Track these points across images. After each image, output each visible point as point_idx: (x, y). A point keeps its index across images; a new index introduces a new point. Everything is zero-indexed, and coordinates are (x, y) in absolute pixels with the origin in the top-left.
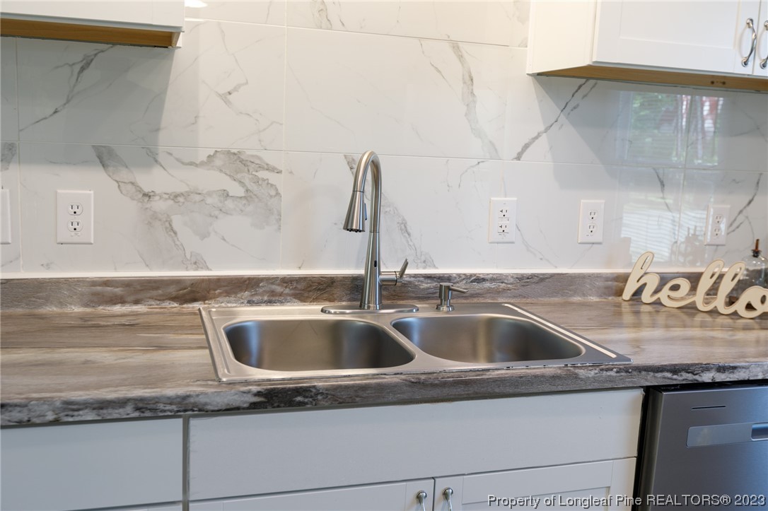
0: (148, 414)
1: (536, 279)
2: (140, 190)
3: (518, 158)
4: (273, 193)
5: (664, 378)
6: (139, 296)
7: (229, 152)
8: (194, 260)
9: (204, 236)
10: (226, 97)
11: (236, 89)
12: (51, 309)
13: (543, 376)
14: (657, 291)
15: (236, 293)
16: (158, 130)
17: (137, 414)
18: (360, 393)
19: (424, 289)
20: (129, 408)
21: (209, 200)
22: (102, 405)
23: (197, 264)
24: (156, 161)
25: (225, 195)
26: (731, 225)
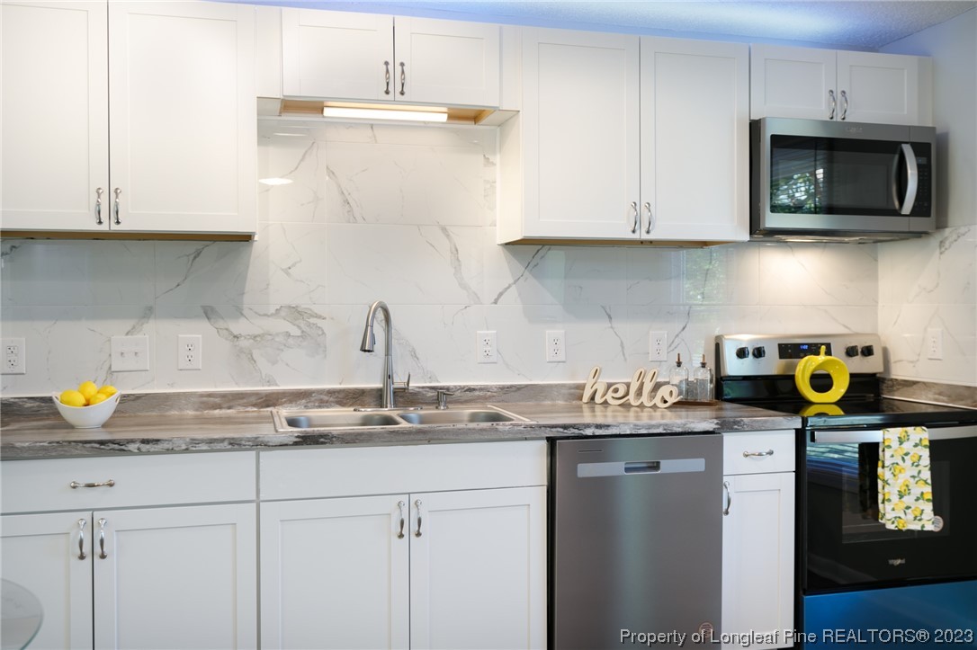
0: (236, 447)
1: (514, 389)
2: (231, 333)
3: (496, 302)
4: (320, 333)
5: (558, 432)
6: (231, 404)
7: (290, 307)
8: (267, 379)
9: (274, 363)
10: (287, 271)
11: (294, 265)
12: (174, 413)
13: (474, 429)
14: (604, 395)
15: (296, 401)
16: (243, 294)
17: (230, 447)
18: (358, 437)
19: (430, 397)
20: (226, 443)
21: (277, 339)
22: (211, 441)
23: (269, 383)
24: (242, 314)
25: (288, 335)
26: (670, 346)
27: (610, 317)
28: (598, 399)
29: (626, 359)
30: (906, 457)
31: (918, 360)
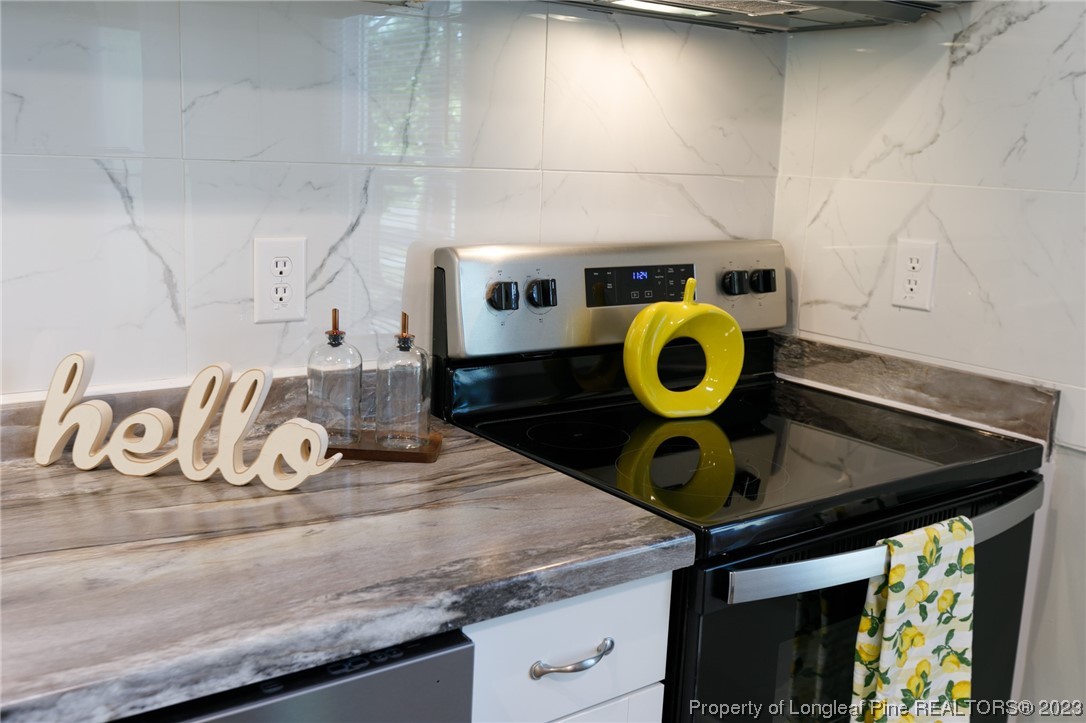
26: (314, 277)
27: (127, 197)
28: (83, 457)
29: (182, 321)
30: (929, 606)
31: (866, 305)
